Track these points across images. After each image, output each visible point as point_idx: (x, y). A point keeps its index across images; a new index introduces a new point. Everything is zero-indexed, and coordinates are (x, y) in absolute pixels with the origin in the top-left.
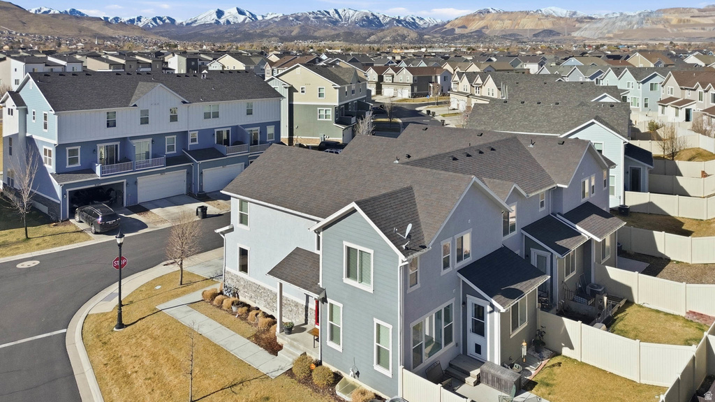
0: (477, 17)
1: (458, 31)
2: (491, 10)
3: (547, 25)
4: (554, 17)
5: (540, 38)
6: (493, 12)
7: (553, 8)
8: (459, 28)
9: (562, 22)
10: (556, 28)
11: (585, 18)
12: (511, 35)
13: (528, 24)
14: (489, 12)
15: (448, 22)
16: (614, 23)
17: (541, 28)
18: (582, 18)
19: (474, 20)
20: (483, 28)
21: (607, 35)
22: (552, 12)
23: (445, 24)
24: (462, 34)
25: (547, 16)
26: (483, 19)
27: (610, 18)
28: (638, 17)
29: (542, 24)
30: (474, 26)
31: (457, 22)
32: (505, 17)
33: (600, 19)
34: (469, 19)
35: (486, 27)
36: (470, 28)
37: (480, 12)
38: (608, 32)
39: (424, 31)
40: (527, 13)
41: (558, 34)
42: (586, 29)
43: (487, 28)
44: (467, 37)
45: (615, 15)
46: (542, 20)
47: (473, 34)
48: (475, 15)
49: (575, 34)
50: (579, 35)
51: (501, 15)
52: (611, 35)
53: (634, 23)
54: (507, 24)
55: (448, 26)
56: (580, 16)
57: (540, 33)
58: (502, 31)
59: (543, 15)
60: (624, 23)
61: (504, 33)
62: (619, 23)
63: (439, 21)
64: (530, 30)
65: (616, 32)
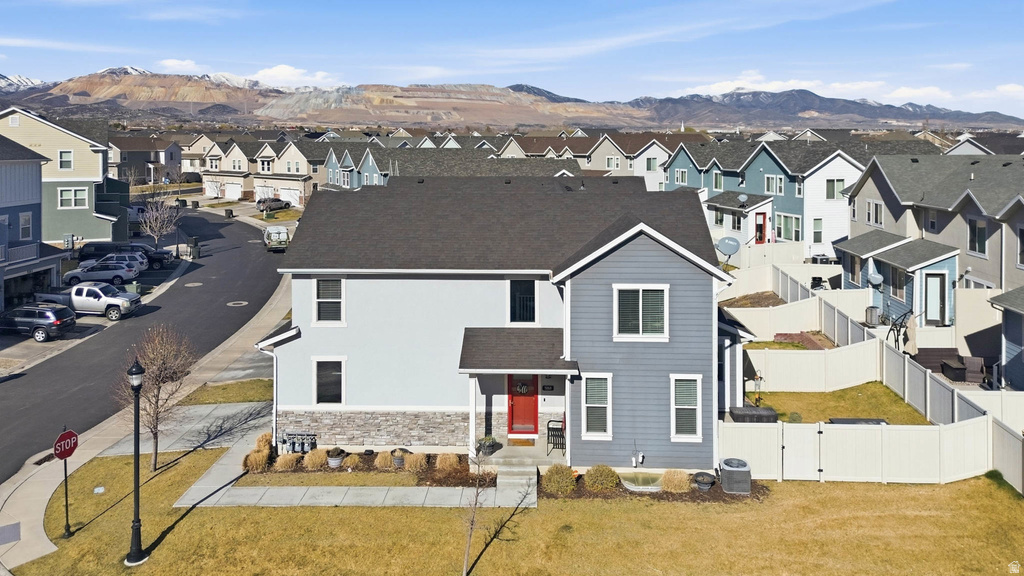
0: (107, 80)
1: (73, 100)
2: (130, 70)
3: (219, 98)
4: (228, 87)
5: (209, 116)
6: (134, 73)
7: (227, 75)
8: (75, 94)
9: (240, 95)
10: (233, 103)
11: (271, 91)
12: (164, 110)
13: (191, 95)
14: (126, 73)
15: (56, 85)
16: (307, 100)
17: (210, 101)
18: (266, 91)
19: (102, 84)
20: (119, 96)
21: (299, 116)
22: (223, 80)
23: (49, 88)
24: (82, 105)
25: (218, 85)
26: (117, 83)
27: (303, 93)
28: (336, 94)
29: (211, 96)
30: (104, 93)
31: (71, 84)
32: (155, 82)
33: (290, 94)
34: (94, 80)
35: (124, 96)
36: (96, 96)
37: (112, 72)
38: (301, 112)
39: (10, 98)
40: (189, 78)
41: (235, 111)
42: (272, 105)
43: (126, 98)
44: (90, 110)
45: (308, 90)
46: (211, 91)
47: (102, 105)
48: (103, 76)
49: (257, 112)
50: (263, 114)
51: (147, 79)
52: (304, 116)
53: (331, 101)
54: (158, 93)
55: (55, 91)
56: (264, 88)
57: (209, 108)
58: (150, 103)
59: (212, 83)
60: (320, 101)
61: (153, 107)
62: (313, 101)
63: (37, 82)
64: (194, 103)
65: (310, 112)
